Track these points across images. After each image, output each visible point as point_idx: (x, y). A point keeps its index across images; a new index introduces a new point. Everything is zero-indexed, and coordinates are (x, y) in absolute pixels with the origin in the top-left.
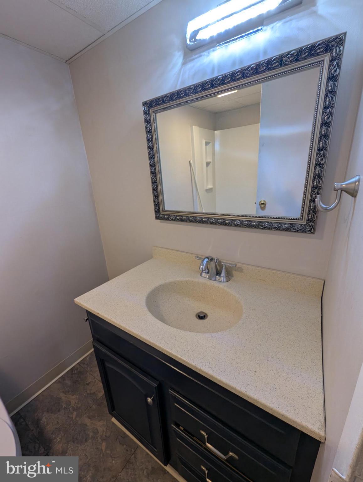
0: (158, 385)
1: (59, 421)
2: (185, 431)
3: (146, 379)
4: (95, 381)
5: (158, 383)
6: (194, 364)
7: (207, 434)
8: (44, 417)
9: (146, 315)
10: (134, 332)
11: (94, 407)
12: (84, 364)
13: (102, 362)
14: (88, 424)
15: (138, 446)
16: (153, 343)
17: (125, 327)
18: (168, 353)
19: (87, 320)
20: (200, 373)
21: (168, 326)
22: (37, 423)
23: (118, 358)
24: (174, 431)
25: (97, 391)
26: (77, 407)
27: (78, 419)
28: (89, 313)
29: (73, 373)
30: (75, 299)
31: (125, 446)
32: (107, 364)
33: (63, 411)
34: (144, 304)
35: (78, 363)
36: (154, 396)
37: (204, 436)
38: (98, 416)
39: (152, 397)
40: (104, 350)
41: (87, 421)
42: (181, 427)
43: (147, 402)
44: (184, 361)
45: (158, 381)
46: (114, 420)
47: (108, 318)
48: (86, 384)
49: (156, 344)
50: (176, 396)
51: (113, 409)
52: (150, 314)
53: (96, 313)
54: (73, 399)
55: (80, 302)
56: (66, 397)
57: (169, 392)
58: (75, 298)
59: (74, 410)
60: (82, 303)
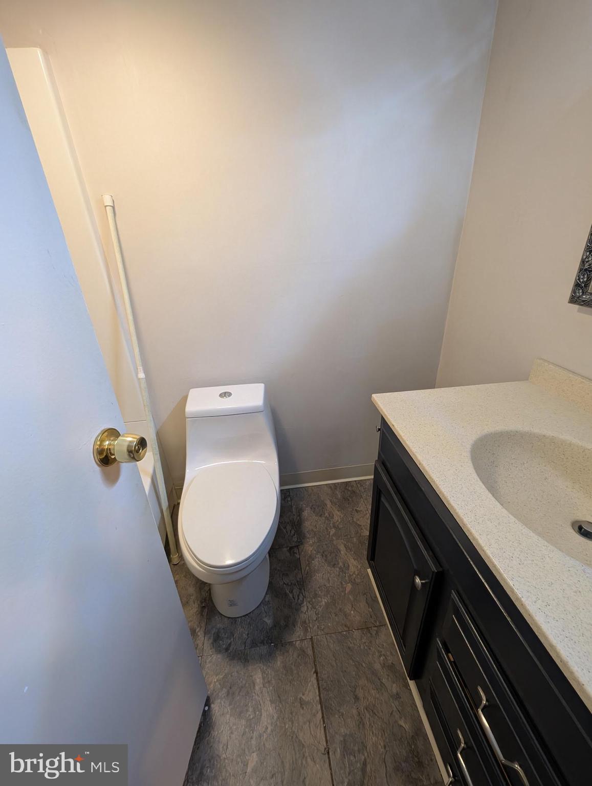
0: (438, 572)
1: (317, 526)
2: (454, 664)
3: (425, 552)
4: (367, 514)
5: (441, 569)
6: (511, 583)
7: (487, 700)
8: (307, 511)
9: (464, 462)
10: (431, 476)
11: (355, 540)
12: (361, 486)
13: (378, 492)
14: (342, 552)
15: (385, 625)
16: (452, 507)
17: (421, 461)
18: (472, 536)
19: (379, 430)
20: (516, 603)
21: (493, 499)
22: (300, 511)
23: (398, 499)
24: (438, 649)
25: (364, 526)
26: (338, 526)
27: (334, 538)
28: (384, 422)
29: (347, 488)
30: (373, 395)
31: (370, 609)
32: (383, 499)
33: (324, 518)
34: (469, 447)
35: (355, 481)
36: (426, 581)
37: (481, 700)
38: (354, 552)
39: (424, 581)
40: (385, 478)
41: (342, 548)
42: (450, 655)
43: (414, 581)
44: (495, 566)
45: (441, 566)
46: (369, 571)
47: (403, 437)
48: (356, 510)
49: (457, 510)
50: (460, 607)
51: (372, 557)
52: (471, 465)
53: (391, 423)
54: (338, 515)
55: (377, 401)
56: (331, 507)
57: (451, 593)
58: (374, 393)
59: (334, 527)
60: (379, 403)
